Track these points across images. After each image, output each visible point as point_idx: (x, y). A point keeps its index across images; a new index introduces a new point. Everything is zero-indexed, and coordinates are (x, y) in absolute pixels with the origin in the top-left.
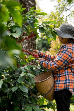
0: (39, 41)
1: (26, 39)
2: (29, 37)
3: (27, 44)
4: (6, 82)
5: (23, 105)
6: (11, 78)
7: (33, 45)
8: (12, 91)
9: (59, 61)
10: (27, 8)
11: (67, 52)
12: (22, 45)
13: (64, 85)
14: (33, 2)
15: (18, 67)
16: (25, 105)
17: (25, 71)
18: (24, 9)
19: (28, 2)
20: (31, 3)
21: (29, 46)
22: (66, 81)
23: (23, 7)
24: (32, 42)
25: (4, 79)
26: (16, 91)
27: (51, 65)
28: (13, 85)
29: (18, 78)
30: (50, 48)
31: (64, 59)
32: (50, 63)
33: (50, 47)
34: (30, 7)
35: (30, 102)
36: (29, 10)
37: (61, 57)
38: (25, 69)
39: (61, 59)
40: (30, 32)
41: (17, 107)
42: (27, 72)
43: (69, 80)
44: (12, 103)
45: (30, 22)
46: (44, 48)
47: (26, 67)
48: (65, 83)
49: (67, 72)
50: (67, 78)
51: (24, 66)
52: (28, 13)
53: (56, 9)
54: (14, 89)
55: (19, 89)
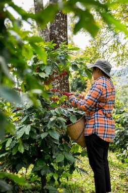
0: (74, 81)
1: (57, 78)
2: (61, 76)
3: (59, 84)
4: (34, 128)
5: (54, 153)
6: (41, 123)
7: (66, 85)
8: (41, 138)
9: (89, 100)
10: (58, 44)
11: (96, 89)
12: (53, 85)
13: (92, 129)
14: (65, 37)
15: (48, 110)
16: (56, 152)
17: (56, 114)
18: (55, 45)
19: (59, 37)
20: (63, 38)
21: (61, 86)
22: (94, 124)
23: (53, 43)
24: (64, 82)
25: (32, 124)
26: (46, 137)
27: (80, 104)
28: (42, 130)
29: (47, 123)
30: (86, 89)
31: (93, 97)
32: (79, 102)
33: (86, 87)
34: (62, 43)
35: (62, 149)
36: (60, 45)
37: (90, 96)
38: (55, 112)
39: (90, 98)
40: (61, 70)
41: (48, 155)
42: (57, 116)
43: (98, 123)
44: (42, 151)
45: (61, 59)
46: (80, 88)
47: (56, 110)
48: (93, 127)
49: (97, 114)
50: (96, 122)
51: (54, 109)
52: (59, 49)
53: (92, 44)
54: (43, 136)
55: (49, 135)
